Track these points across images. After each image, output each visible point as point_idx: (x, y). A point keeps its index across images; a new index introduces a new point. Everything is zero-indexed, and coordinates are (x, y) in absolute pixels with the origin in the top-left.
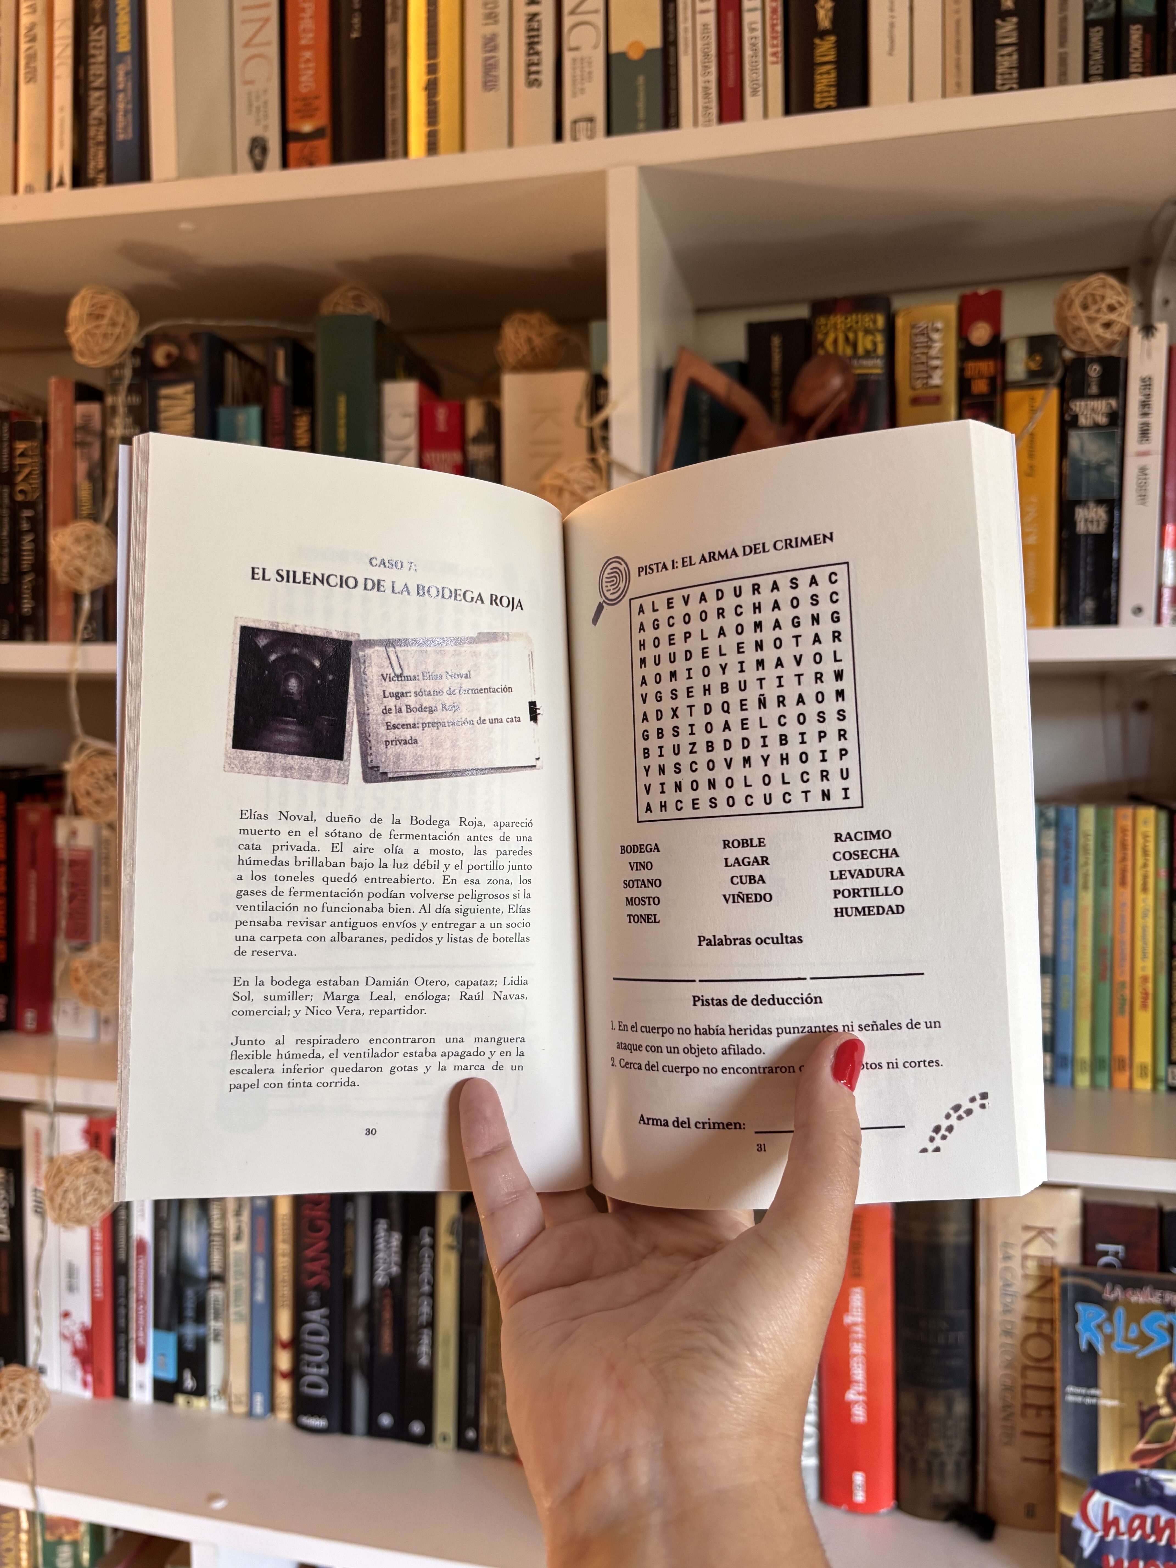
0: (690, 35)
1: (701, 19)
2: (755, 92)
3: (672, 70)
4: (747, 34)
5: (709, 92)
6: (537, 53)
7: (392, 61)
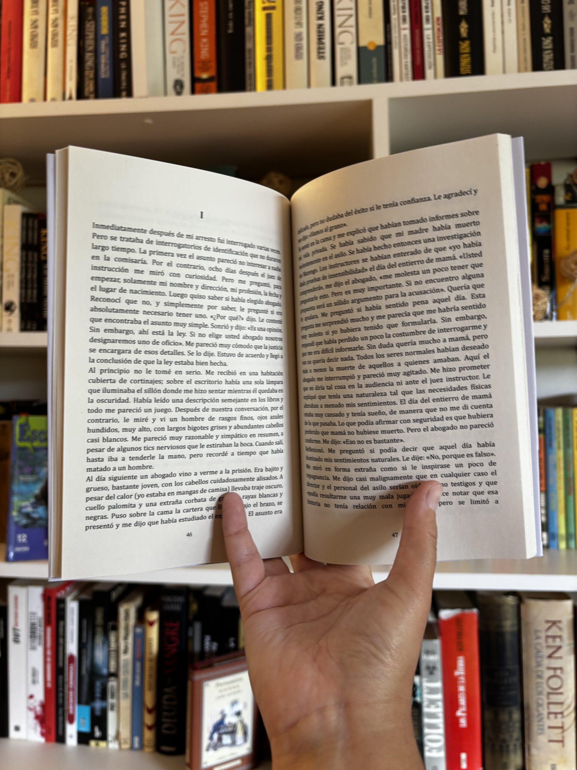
0: (397, 40)
1: (403, 32)
2: (430, 67)
3: (389, 56)
4: (426, 41)
5: (408, 67)
6: (323, 43)
7: (248, 45)
